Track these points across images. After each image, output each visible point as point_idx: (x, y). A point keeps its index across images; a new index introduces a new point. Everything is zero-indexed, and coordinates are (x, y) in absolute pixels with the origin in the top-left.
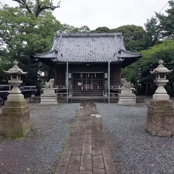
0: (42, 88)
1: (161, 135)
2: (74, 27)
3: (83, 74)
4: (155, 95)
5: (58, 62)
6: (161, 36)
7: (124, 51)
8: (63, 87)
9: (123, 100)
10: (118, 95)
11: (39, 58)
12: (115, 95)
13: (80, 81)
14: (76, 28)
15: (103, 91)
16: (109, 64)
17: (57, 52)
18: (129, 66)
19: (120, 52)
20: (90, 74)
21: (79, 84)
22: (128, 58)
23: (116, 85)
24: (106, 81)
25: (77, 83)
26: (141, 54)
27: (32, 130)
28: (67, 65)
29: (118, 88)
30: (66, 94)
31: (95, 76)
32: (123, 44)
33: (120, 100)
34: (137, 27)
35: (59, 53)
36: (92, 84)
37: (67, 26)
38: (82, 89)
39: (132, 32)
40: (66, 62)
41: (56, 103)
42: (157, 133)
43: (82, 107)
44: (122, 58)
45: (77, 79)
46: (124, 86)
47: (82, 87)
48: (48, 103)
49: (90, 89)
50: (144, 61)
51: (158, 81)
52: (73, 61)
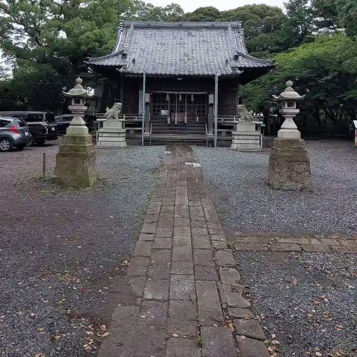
0: (98, 118)
1: (285, 188)
2: (153, 6)
3: (171, 95)
4: (280, 130)
5: (128, 73)
6: (315, 27)
7: (244, 56)
8: (135, 118)
9: (239, 141)
10: (230, 133)
11: (94, 65)
12: (227, 133)
13: (164, 107)
14: (157, 8)
15: (205, 126)
16: (217, 80)
17: (124, 56)
18: (254, 81)
19: (236, 58)
20: (183, 95)
21: (163, 112)
22: (250, 68)
23: (229, 115)
24: (210, 108)
25: (159, 111)
26: (274, 61)
27: (99, 179)
28: (144, 79)
29: (233, 120)
30: (141, 131)
31: (192, 100)
32: (242, 43)
33: (234, 141)
34: (271, 8)
35: (128, 57)
36: (186, 113)
37: (141, 4)
38: (169, 122)
39: (262, 18)
40: (142, 74)
41: (124, 144)
42: (281, 186)
43: (170, 152)
44: (240, 69)
45: (160, 103)
46: (242, 117)
47: (169, 119)
48: (110, 144)
49: (183, 122)
50: (280, 73)
51: (285, 111)
52: (154, 72)
